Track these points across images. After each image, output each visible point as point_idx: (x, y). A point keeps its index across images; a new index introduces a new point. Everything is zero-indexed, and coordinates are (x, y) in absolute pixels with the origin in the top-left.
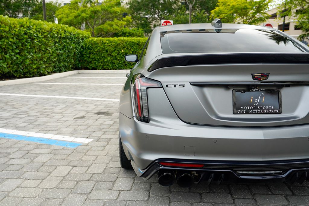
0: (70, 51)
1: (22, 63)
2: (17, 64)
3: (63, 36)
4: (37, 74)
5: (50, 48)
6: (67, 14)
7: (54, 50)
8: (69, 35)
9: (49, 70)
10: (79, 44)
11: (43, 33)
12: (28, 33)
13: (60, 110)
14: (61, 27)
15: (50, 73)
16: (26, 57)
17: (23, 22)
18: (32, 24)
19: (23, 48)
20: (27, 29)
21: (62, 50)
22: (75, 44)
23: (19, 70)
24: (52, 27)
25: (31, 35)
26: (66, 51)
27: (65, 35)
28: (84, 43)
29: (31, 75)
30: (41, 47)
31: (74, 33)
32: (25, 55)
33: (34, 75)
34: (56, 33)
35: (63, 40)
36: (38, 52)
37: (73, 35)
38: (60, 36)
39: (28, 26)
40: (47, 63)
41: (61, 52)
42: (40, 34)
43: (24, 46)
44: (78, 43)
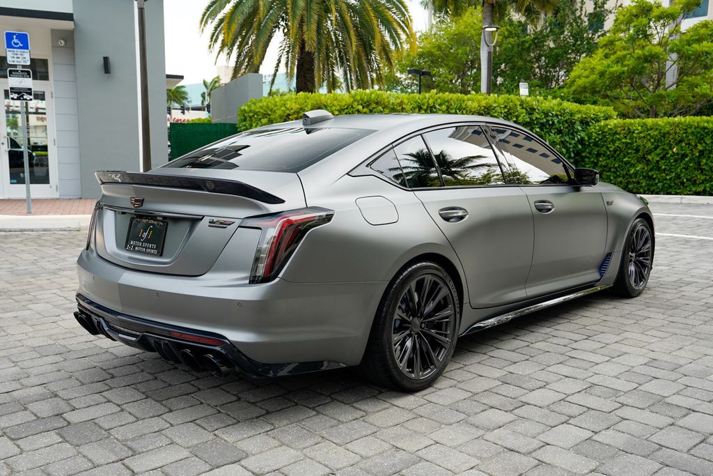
3: (524, 119)
8: (543, 116)
10: (575, 134)
14: (518, 103)
22: (560, 135)
27: (529, 118)
28: (586, 133)
31: (557, 111)
34: (503, 114)
37: (556, 116)
38: (515, 119)
44: (572, 134)
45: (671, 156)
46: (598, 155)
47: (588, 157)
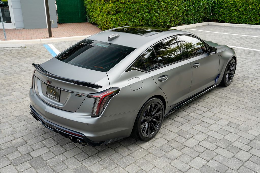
0: (200, 6)
2: (147, 20)
5: (177, 7)
7: (182, 8)
9: (175, 23)
19: (152, 8)
21: (191, 6)
23: (149, 24)
26: (195, 7)
32: (153, 13)
45: (248, 9)
46: (221, 8)
47: (217, 9)
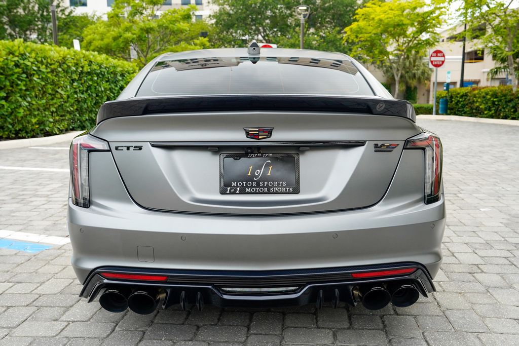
0: (100, 94)
1: (11, 113)
2: (3, 117)
3: (87, 69)
4: (39, 132)
5: (62, 90)
6: (101, 34)
7: (71, 93)
8: (99, 68)
9: (61, 127)
10: (117, 82)
11: (49, 65)
12: (21, 64)
13: (50, 191)
14: (82, 56)
15: (64, 132)
16: (19, 104)
17: (13, 47)
18: (29, 49)
19: (13, 90)
20: (20, 57)
21: (85, 93)
22: (108, 83)
23: (7, 127)
24: (67, 55)
25: (27, 69)
26: (92, 96)
27: (90, 69)
28: (124, 82)
29: (29, 135)
30: (45, 89)
31: (106, 64)
32: (17, 101)
33: (34, 134)
34: (74, 64)
35: (86, 77)
36: (41, 96)
37: (106, 68)
38: (81, 69)
39: (23, 52)
40: (58, 115)
41: (82, 96)
42: (44, 66)
43: (14, 86)
44: (115, 82)
